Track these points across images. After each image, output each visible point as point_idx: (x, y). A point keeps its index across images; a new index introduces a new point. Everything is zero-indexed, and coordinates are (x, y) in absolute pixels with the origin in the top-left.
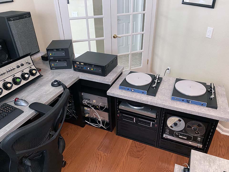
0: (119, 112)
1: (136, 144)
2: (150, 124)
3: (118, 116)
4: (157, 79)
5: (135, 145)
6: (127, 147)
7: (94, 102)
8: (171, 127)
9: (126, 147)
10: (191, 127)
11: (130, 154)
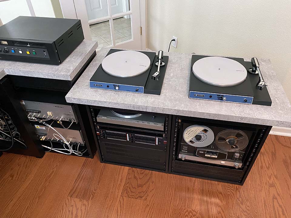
0: (98, 127)
1: (135, 173)
2: (155, 141)
3: (97, 134)
4: (160, 60)
5: (134, 175)
6: (121, 181)
7: (50, 116)
8: (191, 141)
9: (119, 182)
10: (224, 140)
11: (127, 193)
